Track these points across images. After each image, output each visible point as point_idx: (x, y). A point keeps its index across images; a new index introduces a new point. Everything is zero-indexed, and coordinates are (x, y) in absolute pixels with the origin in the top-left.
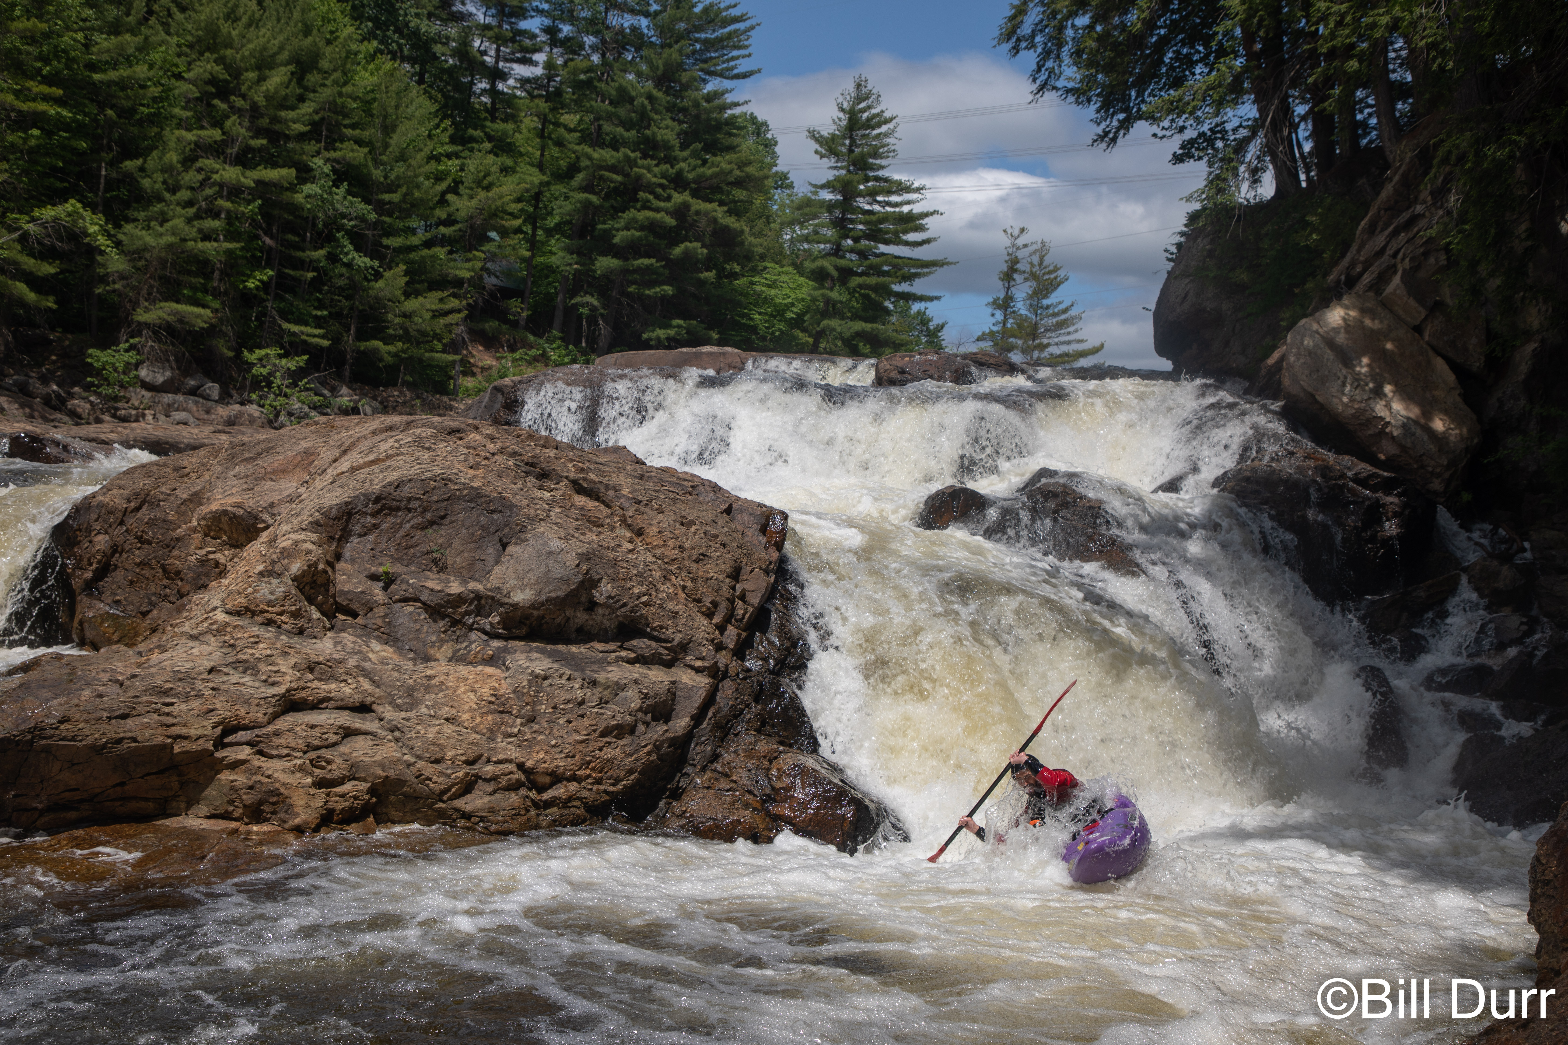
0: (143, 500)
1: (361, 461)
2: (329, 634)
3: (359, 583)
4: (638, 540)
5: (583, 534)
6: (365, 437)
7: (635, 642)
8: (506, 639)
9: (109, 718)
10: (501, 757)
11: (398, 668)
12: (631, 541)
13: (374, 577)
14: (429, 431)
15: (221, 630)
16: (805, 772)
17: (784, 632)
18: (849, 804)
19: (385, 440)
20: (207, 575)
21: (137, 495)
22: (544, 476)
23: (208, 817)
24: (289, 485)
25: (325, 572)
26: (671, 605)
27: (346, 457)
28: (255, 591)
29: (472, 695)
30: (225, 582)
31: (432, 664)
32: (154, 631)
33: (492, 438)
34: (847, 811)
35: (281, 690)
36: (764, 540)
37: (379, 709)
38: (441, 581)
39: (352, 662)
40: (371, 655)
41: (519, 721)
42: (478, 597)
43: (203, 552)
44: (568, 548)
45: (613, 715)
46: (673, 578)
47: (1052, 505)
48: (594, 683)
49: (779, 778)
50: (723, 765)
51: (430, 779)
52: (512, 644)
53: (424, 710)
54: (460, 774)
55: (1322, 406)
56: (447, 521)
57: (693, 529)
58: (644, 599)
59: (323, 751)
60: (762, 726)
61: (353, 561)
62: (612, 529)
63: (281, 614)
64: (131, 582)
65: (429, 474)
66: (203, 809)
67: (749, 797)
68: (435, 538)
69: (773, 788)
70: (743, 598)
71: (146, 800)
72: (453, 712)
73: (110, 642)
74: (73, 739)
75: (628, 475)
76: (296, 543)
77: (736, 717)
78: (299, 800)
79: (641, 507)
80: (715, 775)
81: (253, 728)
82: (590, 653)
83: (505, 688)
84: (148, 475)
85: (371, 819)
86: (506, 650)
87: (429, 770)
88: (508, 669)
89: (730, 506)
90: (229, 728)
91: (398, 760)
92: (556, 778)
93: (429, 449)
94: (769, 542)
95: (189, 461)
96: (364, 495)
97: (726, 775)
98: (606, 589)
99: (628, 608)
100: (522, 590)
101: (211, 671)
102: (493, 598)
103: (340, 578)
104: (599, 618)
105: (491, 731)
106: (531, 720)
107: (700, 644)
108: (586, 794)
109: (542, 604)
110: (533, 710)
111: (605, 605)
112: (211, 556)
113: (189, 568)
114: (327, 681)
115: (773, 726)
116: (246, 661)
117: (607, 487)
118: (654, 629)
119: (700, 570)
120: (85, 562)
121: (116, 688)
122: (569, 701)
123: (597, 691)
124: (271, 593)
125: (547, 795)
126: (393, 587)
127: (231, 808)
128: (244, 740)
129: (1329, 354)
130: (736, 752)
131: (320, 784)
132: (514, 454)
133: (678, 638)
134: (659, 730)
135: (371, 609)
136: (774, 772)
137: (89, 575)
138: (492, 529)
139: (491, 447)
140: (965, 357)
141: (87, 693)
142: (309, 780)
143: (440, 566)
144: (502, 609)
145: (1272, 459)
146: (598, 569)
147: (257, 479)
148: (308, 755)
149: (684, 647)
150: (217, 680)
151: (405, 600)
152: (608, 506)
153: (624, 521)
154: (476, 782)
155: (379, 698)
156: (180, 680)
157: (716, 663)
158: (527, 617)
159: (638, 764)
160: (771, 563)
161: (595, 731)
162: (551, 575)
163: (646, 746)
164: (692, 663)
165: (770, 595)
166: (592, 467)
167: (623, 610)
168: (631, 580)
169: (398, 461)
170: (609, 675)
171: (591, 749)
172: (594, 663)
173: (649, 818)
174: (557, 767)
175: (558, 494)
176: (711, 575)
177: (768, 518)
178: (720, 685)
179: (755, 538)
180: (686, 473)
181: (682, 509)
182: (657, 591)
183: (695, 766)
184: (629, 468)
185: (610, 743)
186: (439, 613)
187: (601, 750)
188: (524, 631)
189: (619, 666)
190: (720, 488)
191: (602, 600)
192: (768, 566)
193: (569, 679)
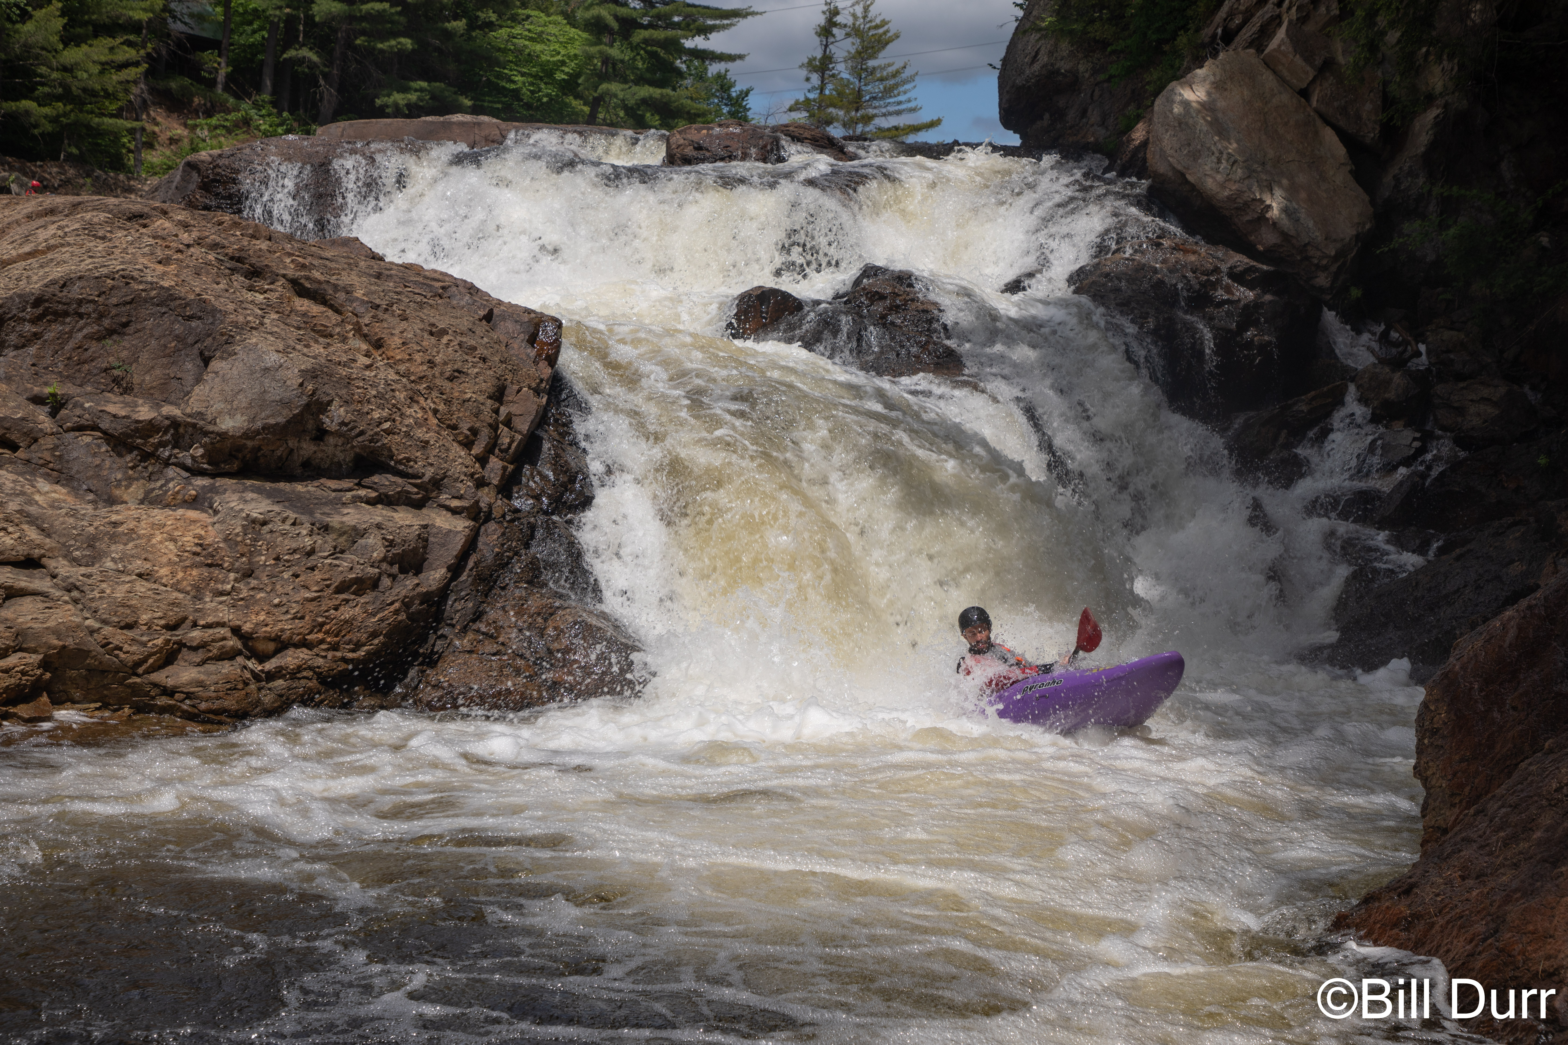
1: (14, 253)
3: (18, 407)
4: (376, 354)
5: (307, 346)
6: (18, 223)
7: (376, 478)
8: (213, 476)
10: (210, 619)
12: (367, 355)
13: (37, 400)
14: (103, 216)
16: (587, 630)
17: (558, 464)
19: (44, 227)
22: (255, 273)
26: (420, 433)
29: (171, 546)
31: (119, 507)
33: (186, 226)
36: (532, 352)
37: (51, 564)
38: (127, 404)
39: (13, 506)
40: (37, 497)
41: (232, 576)
42: (175, 424)
44: (289, 364)
45: (350, 566)
46: (421, 400)
47: (879, 308)
48: (326, 528)
49: (556, 638)
50: (489, 624)
51: (120, 649)
52: (220, 482)
53: (109, 564)
54: (159, 642)
55: (1193, 187)
56: (131, 329)
57: (445, 340)
58: (386, 425)
61: (8, 379)
62: (344, 339)
65: (104, 271)
67: (520, 662)
68: (115, 351)
70: (508, 423)
72: (148, 565)
75: (362, 273)
77: (502, 566)
79: (380, 314)
80: (478, 636)
82: (319, 492)
83: (213, 536)
85: (46, 698)
86: (213, 489)
87: (119, 637)
88: (216, 512)
89: (491, 312)
91: (78, 626)
92: (282, 645)
93: (103, 238)
94: (539, 355)
96: (20, 296)
97: (491, 636)
98: (338, 413)
99: (366, 437)
100: (232, 416)
102: (194, 426)
104: (330, 450)
105: (197, 588)
106: (248, 574)
107: (456, 480)
108: (319, 662)
109: (258, 432)
110: (250, 562)
111: (338, 434)
117: (336, 287)
118: (399, 462)
119: (455, 390)
122: (295, 551)
123: (330, 538)
125: (270, 665)
126: (63, 412)
129: (1202, 125)
130: (503, 608)
132: (214, 246)
133: (429, 473)
134: (408, 584)
135: (36, 440)
136: (551, 631)
138: (190, 340)
139: (185, 237)
140: (775, 129)
143: (124, 386)
144: (206, 439)
145: (1136, 251)
146: (327, 388)
149: (437, 484)
151: (80, 429)
152: (337, 311)
153: (358, 329)
154: (179, 651)
155: (51, 549)
157: (477, 502)
158: (240, 448)
159: (384, 625)
160: (542, 380)
161: (328, 586)
162: (268, 397)
163: (392, 603)
164: (447, 503)
165: (542, 420)
166: (316, 262)
167: (360, 439)
168: (369, 402)
169: (64, 254)
170: (345, 519)
171: (324, 608)
172: (325, 504)
173: (398, 690)
174: (282, 630)
175: (273, 296)
176: (468, 396)
177: (537, 326)
178: (483, 529)
179: (522, 351)
180: (435, 271)
181: (431, 315)
182: (402, 415)
183: (453, 626)
184: (362, 264)
185: (347, 601)
186: (125, 444)
187: (336, 609)
188: (235, 466)
189: (357, 507)
190: (478, 290)
191: (334, 427)
192: (538, 385)
193: (294, 524)
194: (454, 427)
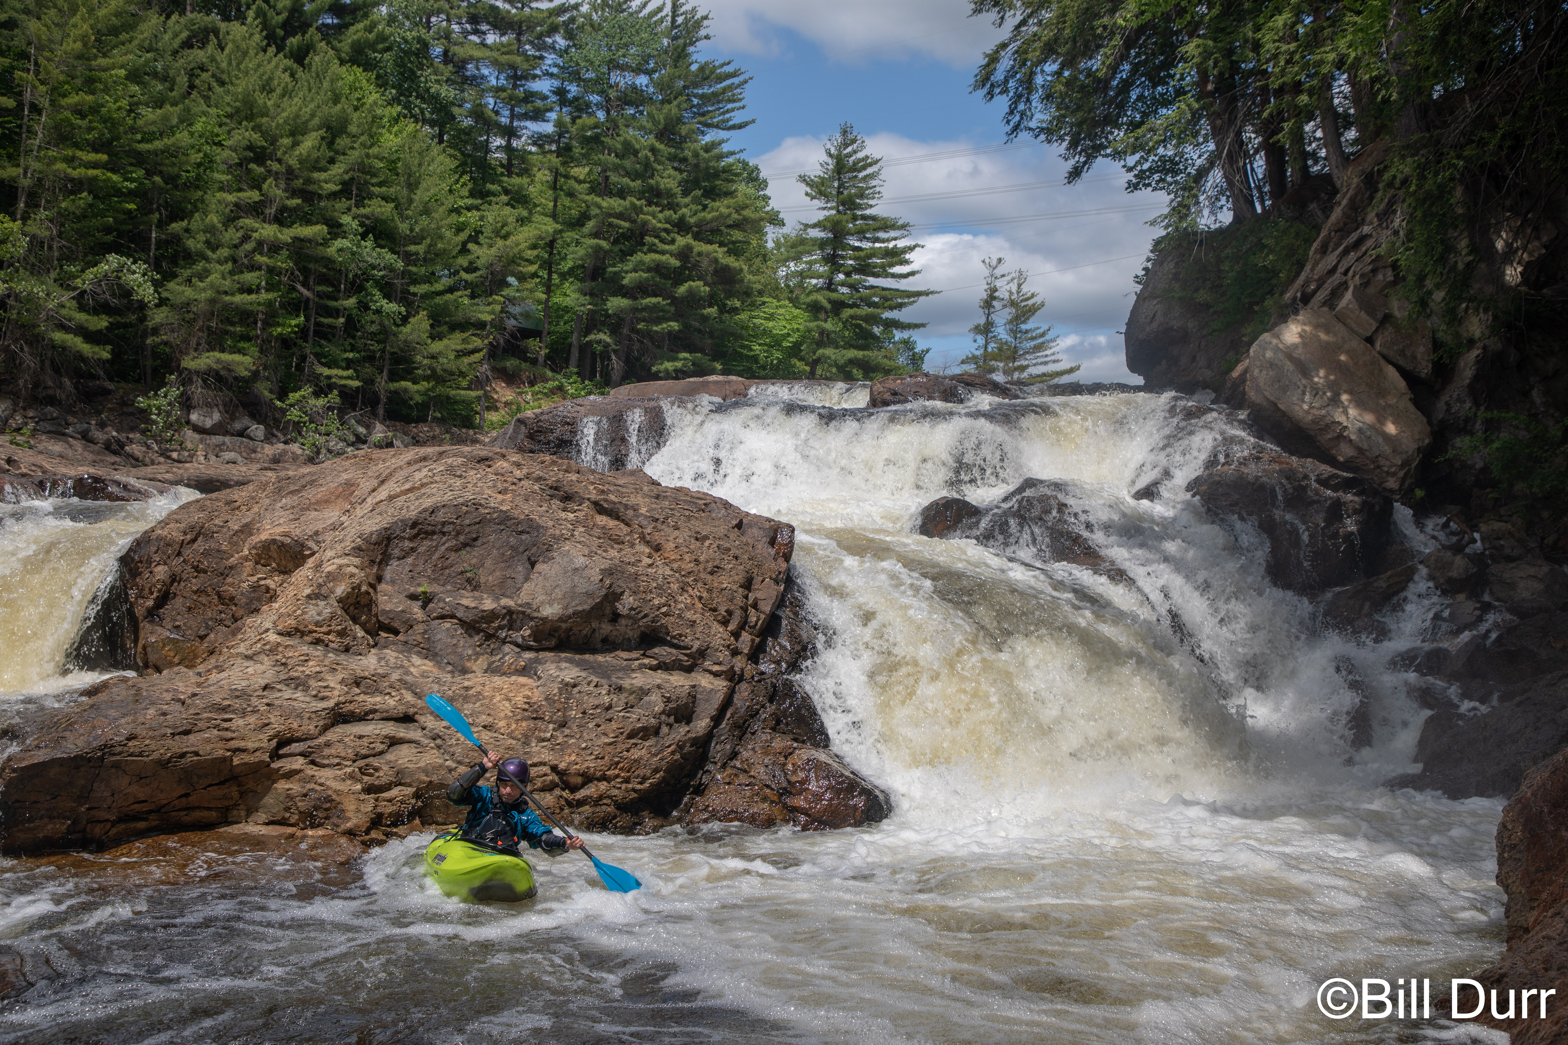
0: (198, 533)
1: (398, 490)
2: (373, 651)
3: (400, 602)
4: (656, 555)
5: (606, 551)
6: (401, 468)
7: (656, 650)
8: (537, 650)
9: (173, 734)
10: (535, 760)
11: (438, 681)
12: (650, 557)
13: (413, 597)
14: (460, 460)
15: (273, 650)
16: (819, 766)
17: (794, 636)
18: (860, 794)
19: (419, 470)
20: (259, 600)
21: (192, 528)
22: (567, 498)
23: (267, 824)
24: (332, 515)
25: (368, 593)
26: (689, 615)
27: (384, 487)
28: (304, 613)
29: (507, 704)
30: (276, 605)
31: (469, 676)
32: (212, 653)
33: (518, 465)
34: (859, 802)
35: (330, 704)
36: (773, 552)
37: (421, 719)
38: (475, 598)
39: (395, 676)
40: (412, 669)
41: (551, 726)
42: (510, 612)
43: (255, 579)
44: (592, 565)
45: (638, 717)
46: (690, 589)
47: (1038, 512)
48: (620, 689)
49: (794, 772)
50: (742, 762)
52: (542, 655)
55: (1284, 414)
56: (479, 543)
57: (707, 543)
58: (664, 609)
59: (371, 759)
60: (777, 725)
61: (393, 582)
62: (632, 545)
63: (328, 633)
64: (190, 608)
65: (461, 500)
66: (262, 817)
67: (767, 791)
68: (468, 559)
69: (789, 782)
70: (755, 606)
71: (209, 809)
72: (490, 719)
73: (171, 665)
74: (140, 754)
75: (645, 496)
76: (340, 567)
77: (752, 716)
78: (350, 806)
79: (659, 525)
80: (735, 771)
81: (306, 739)
82: (615, 662)
83: (537, 696)
84: (202, 509)
85: (417, 821)
86: (537, 661)
88: (539, 678)
89: (741, 521)
90: (283, 741)
91: (441, 766)
92: (588, 778)
93: (460, 476)
94: (777, 553)
95: (239, 495)
96: (402, 521)
97: (745, 771)
98: (628, 601)
99: (649, 618)
100: (551, 605)
101: (265, 688)
102: (523, 613)
103: (382, 599)
104: (622, 629)
105: (526, 736)
106: (563, 725)
107: (717, 650)
108: (615, 792)
109: (570, 617)
110: (564, 716)
111: (628, 617)
112: (262, 582)
113: (242, 594)
114: (372, 694)
115: (787, 724)
116: (297, 678)
117: (626, 507)
118: (674, 637)
119: (715, 582)
120: (147, 591)
121: (178, 707)
122: (597, 707)
123: (623, 697)
124: (319, 614)
125: (580, 795)
126: (431, 605)
127: (287, 815)
128: (297, 751)
129: (1289, 366)
130: (753, 749)
131: (369, 790)
132: (539, 479)
133: (696, 645)
134: (681, 731)
135: (411, 627)
136: (790, 767)
137: (150, 603)
138: (521, 549)
139: (518, 473)
140: (951, 378)
141: (152, 712)
142: (359, 787)
143: (474, 585)
144: (532, 623)
145: (1240, 464)
146: (620, 582)
147: (302, 510)
148: (358, 764)
149: (702, 653)
150: (272, 696)
151: (442, 617)
152: (627, 524)
153: (643, 538)
155: (422, 708)
156: (237, 697)
157: (733, 667)
158: (556, 630)
159: (663, 763)
160: (780, 573)
161: (622, 733)
162: (577, 590)
163: (669, 746)
164: (710, 668)
165: (780, 603)
166: (612, 489)
167: (645, 620)
168: (651, 592)
169: (432, 489)
170: (634, 682)
171: (619, 750)
172: (619, 670)
173: (675, 813)
174: (588, 768)
175: (580, 515)
176: (725, 586)
177: (776, 531)
178: (737, 688)
179: (765, 550)
180: (699, 492)
181: (696, 525)
182: (676, 601)
183: (716, 763)
184: (645, 489)
185: (636, 745)
186: (474, 628)
187: (628, 751)
188: (553, 642)
189: (643, 673)
190: (731, 505)
191: (625, 612)
192: (777, 576)
193: (596, 686)
194: (714, 610)
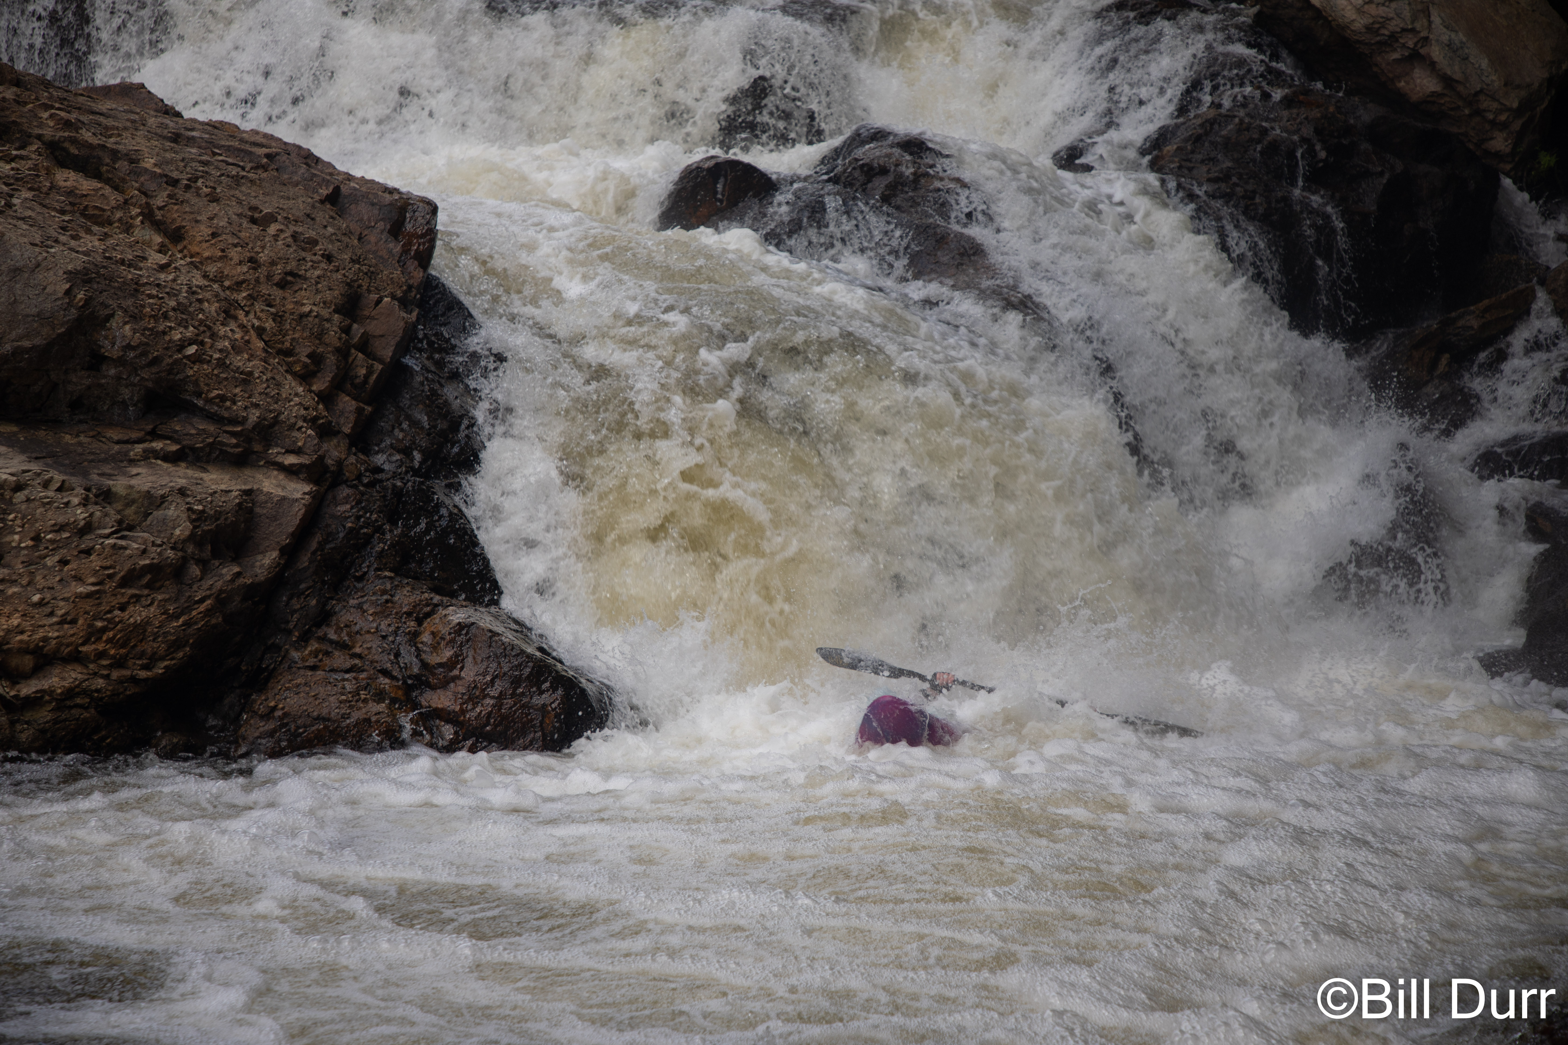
4: (174, 250)
5: (75, 237)
7: (177, 424)
12: (162, 249)
16: (479, 637)
17: (434, 404)
18: (554, 686)
26: (238, 361)
34: (552, 699)
36: (397, 248)
44: (50, 262)
45: (142, 548)
46: (241, 314)
47: (880, 184)
48: (106, 496)
50: (339, 630)
57: (273, 229)
58: (192, 350)
60: (403, 563)
62: (128, 229)
67: (384, 682)
69: (424, 665)
70: (364, 346)
75: (152, 135)
77: (357, 548)
79: (179, 192)
80: (325, 647)
82: (96, 444)
89: (337, 189)
92: (44, 659)
94: (406, 251)
97: (344, 646)
98: (121, 332)
99: (163, 365)
104: (110, 383)
107: (292, 427)
108: (98, 683)
111: (120, 361)
115: (421, 562)
117: (115, 155)
118: (210, 401)
119: (288, 300)
122: (62, 528)
123: (113, 509)
125: (27, 689)
130: (359, 607)
133: (254, 416)
134: (225, 573)
146: (105, 297)
149: (264, 432)
152: (118, 188)
153: (148, 216)
157: (321, 458)
159: (190, 631)
160: (410, 287)
161: (110, 576)
162: (20, 309)
163: (202, 601)
164: (280, 459)
165: (410, 343)
166: (85, 118)
167: (154, 369)
168: (166, 317)
170: (134, 482)
171: (104, 607)
172: (105, 461)
173: (212, 722)
174: (45, 639)
175: (24, 166)
176: (307, 309)
177: (402, 211)
178: (330, 496)
179: (381, 245)
180: (256, 132)
181: (252, 194)
182: (214, 336)
183: (289, 632)
184: (152, 121)
185: (137, 598)
187: (123, 608)
189: (151, 466)
190: (318, 160)
191: (115, 352)
192: (405, 293)
193: (59, 490)
